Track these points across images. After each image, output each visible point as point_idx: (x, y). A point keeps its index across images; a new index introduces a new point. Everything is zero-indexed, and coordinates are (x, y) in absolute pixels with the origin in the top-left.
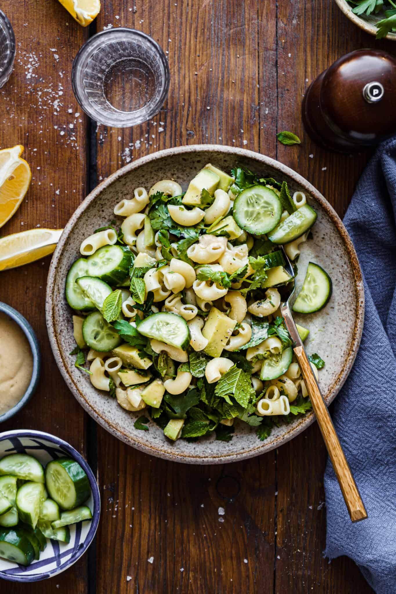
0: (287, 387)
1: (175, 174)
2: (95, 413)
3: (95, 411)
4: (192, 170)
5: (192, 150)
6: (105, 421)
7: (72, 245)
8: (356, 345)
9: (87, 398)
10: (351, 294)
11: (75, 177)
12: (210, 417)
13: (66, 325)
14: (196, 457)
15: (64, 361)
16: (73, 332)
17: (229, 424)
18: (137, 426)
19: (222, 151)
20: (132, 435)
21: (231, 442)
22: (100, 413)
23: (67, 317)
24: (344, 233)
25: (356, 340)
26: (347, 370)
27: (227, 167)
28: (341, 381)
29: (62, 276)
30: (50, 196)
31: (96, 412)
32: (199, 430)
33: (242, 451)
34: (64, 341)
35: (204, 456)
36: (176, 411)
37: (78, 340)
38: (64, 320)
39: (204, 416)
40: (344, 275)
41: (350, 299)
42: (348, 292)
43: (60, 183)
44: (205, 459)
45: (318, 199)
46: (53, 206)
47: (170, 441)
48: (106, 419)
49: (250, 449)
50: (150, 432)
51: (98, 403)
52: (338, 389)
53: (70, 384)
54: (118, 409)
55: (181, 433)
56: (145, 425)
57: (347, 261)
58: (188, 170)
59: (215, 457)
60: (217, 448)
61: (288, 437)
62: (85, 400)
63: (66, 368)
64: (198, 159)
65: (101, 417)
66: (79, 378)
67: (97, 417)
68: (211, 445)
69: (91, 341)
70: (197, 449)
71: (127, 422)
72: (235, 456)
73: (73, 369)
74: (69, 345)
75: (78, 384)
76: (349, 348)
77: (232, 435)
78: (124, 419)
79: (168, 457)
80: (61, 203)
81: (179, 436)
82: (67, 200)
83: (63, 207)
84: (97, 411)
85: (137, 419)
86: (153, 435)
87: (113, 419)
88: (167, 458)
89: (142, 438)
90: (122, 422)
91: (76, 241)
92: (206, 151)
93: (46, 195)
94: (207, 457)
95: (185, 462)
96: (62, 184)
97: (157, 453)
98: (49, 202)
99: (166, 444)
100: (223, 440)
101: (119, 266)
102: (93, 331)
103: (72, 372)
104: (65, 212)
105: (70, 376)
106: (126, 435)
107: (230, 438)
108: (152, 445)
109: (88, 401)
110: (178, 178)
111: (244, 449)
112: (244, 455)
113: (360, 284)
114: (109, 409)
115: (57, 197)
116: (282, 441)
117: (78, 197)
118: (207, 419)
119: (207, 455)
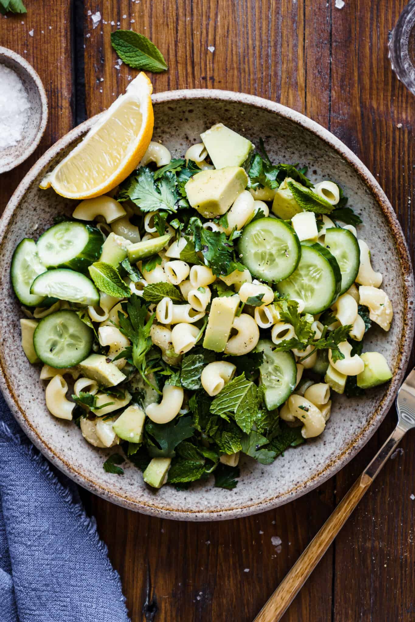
0: (310, 417)
1: (160, 128)
2: (49, 452)
3: (50, 449)
4: (182, 122)
5: (181, 97)
6: (63, 462)
7: (18, 224)
8: (403, 361)
9: (39, 432)
10: (397, 291)
11: (55, 12)
12: (206, 455)
13: (12, 331)
14: (187, 511)
15: (7, 382)
16: (21, 340)
17: (233, 463)
18: (108, 468)
19: (221, 98)
20: (100, 481)
21: (235, 490)
22: (57, 451)
23: (13, 321)
24: (388, 209)
25: (404, 354)
26: (392, 394)
27: (229, 118)
28: (383, 409)
29: (6, 266)
30: (21, 39)
31: (51, 451)
32: (192, 473)
33: (250, 503)
34: (8, 354)
35: (197, 509)
36: (162, 446)
37: (28, 352)
38: (8, 325)
39: (198, 453)
40: (388, 265)
41: (396, 297)
42: (394, 288)
43: (35, 20)
44: (199, 515)
45: (351, 163)
46: (25, 52)
47: (152, 490)
48: (65, 459)
49: (260, 501)
50: (125, 475)
51: (54, 437)
52: (380, 420)
53: (16, 412)
54: (82, 445)
55: (167, 477)
56: (119, 466)
57: (392, 247)
58: (176, 122)
59: (212, 512)
60: (215, 498)
61: (312, 484)
62: (36, 434)
63: (11, 391)
64: (191, 108)
65: (58, 457)
66: (28, 403)
67: (53, 457)
68: (209, 493)
69: (45, 354)
70: (189, 500)
71: (94, 462)
72: (240, 510)
73: (20, 391)
74: (16, 359)
75: (28, 413)
76: (395, 364)
77: (236, 480)
78: (89, 459)
79: (149, 511)
80: (37, 48)
81: (165, 482)
82: (44, 42)
83: (39, 53)
84: (53, 448)
85: (107, 458)
86: (128, 480)
87: (74, 458)
88: (148, 513)
89: (114, 485)
90: (88, 463)
91: (24, 218)
92: (199, 99)
93: (15, 37)
94: (202, 511)
95: (171, 518)
96: (37, 22)
97: (133, 506)
98: (20, 46)
99: (146, 494)
100: (224, 488)
101: (83, 253)
102: (49, 340)
103: (19, 396)
104: (41, 60)
105: (16, 402)
106: (91, 481)
107: (234, 485)
108: (128, 495)
109: (41, 435)
110: (163, 132)
111: (252, 499)
112: (252, 509)
113: (409, 279)
114: (70, 445)
115: (31, 40)
116: (303, 490)
117: (58, 38)
118: (202, 457)
119: (201, 508)
